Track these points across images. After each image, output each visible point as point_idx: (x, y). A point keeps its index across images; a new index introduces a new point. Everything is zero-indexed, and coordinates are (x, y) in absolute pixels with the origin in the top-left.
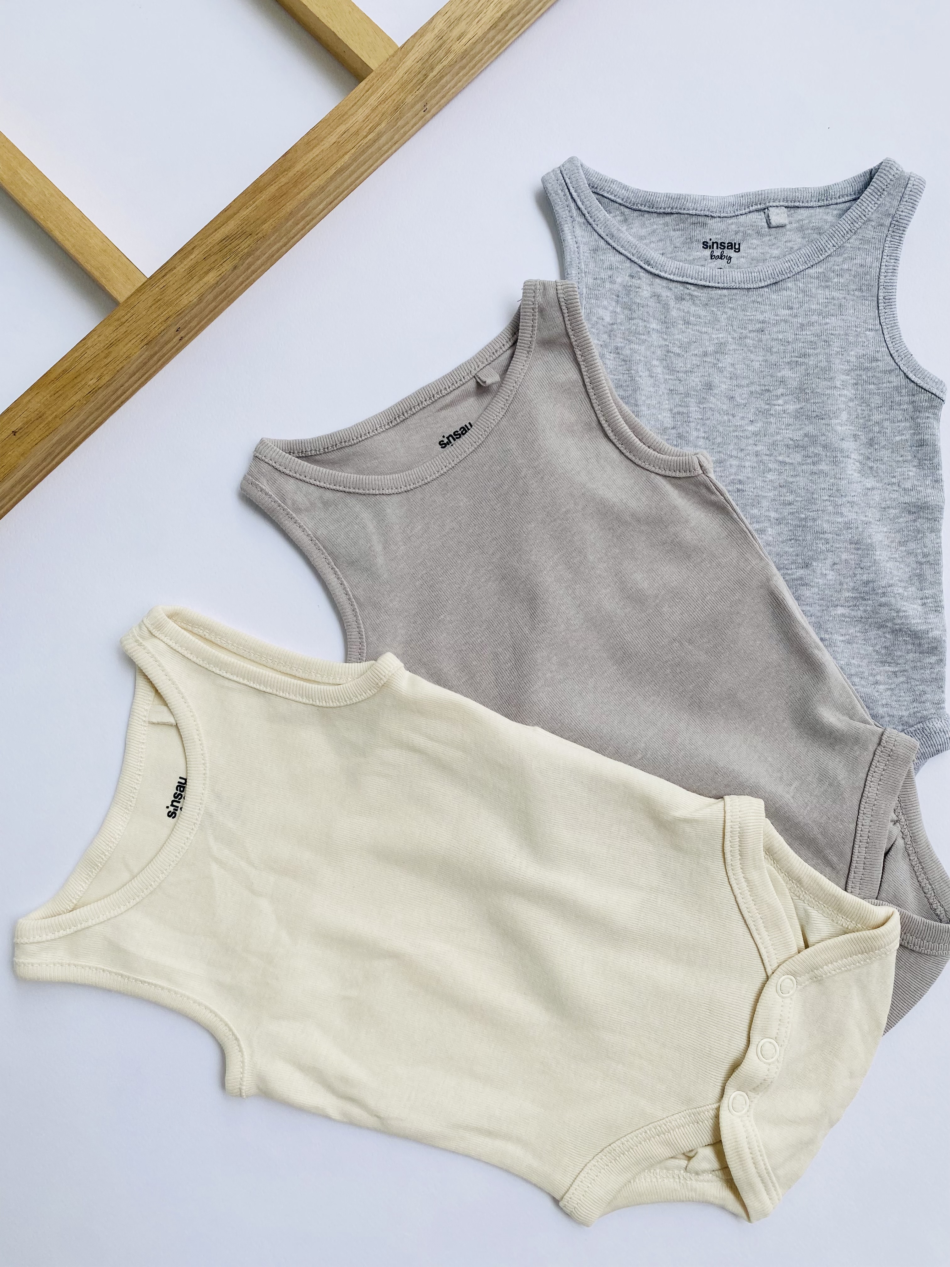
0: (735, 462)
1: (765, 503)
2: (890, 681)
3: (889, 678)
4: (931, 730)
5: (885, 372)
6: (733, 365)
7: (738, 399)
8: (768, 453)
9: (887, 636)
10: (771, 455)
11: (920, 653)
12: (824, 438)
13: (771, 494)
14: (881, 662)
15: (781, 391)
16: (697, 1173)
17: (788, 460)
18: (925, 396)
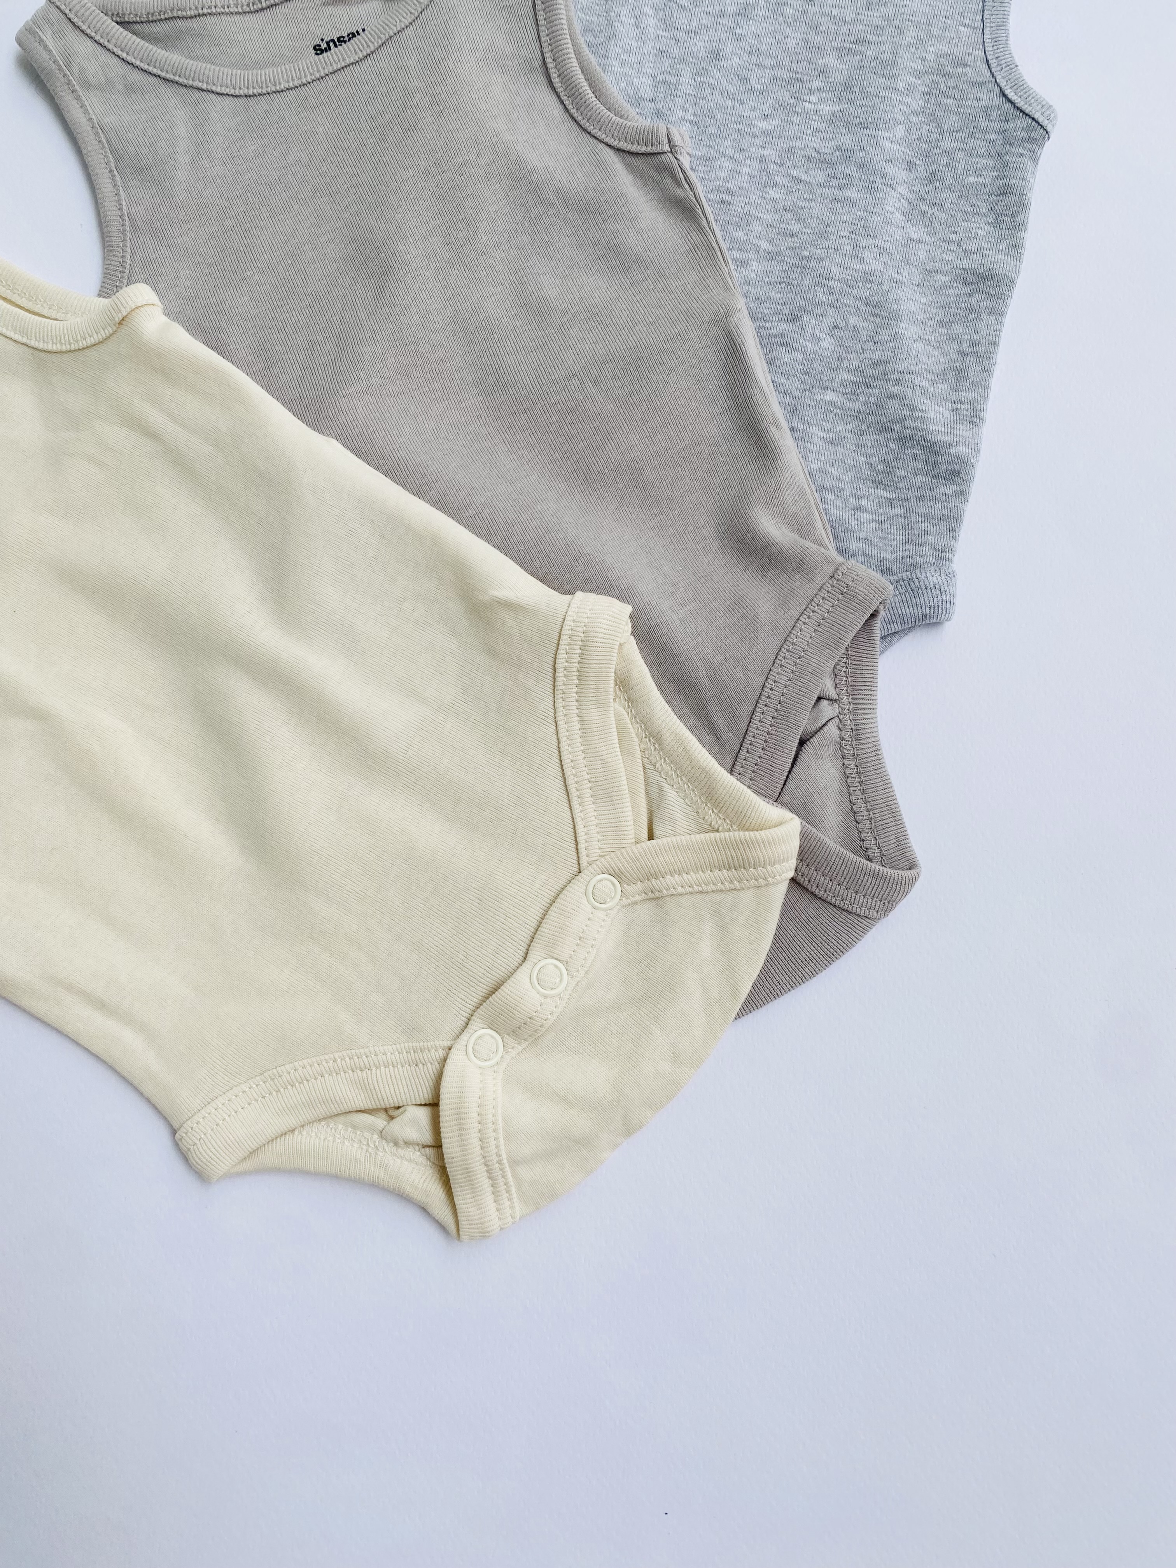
0: (728, 164)
1: (757, 227)
2: (880, 511)
3: (880, 505)
4: (922, 583)
5: (973, 84)
6: (758, 36)
7: (754, 82)
8: (778, 161)
9: (892, 445)
10: (781, 165)
11: (933, 477)
12: (862, 154)
13: (768, 217)
14: (874, 482)
15: (817, 84)
16: (396, 1144)
17: (804, 177)
18: (1022, 122)
